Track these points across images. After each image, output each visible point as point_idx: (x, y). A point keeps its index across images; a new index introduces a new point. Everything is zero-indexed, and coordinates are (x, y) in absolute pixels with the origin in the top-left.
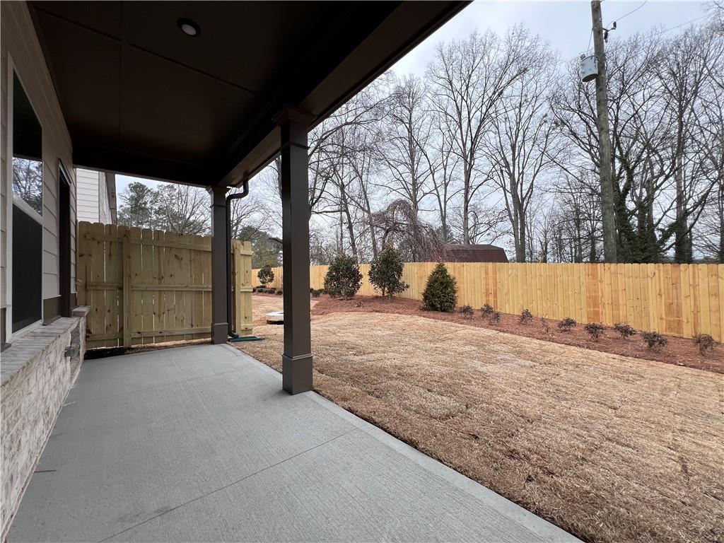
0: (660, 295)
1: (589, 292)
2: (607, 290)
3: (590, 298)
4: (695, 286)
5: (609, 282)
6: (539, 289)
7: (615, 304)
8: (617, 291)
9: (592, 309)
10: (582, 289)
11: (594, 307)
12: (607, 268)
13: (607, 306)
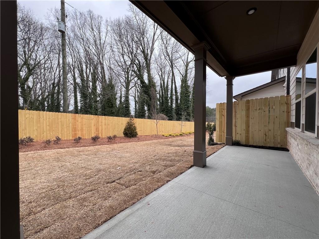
0: (94, 125)
1: (73, 126)
2: (80, 125)
3: (73, 128)
4: (102, 122)
5: (80, 122)
6: (48, 126)
7: (82, 130)
8: (83, 125)
9: (74, 133)
10: (70, 124)
11: (75, 132)
12: (80, 116)
13: (79, 131)
